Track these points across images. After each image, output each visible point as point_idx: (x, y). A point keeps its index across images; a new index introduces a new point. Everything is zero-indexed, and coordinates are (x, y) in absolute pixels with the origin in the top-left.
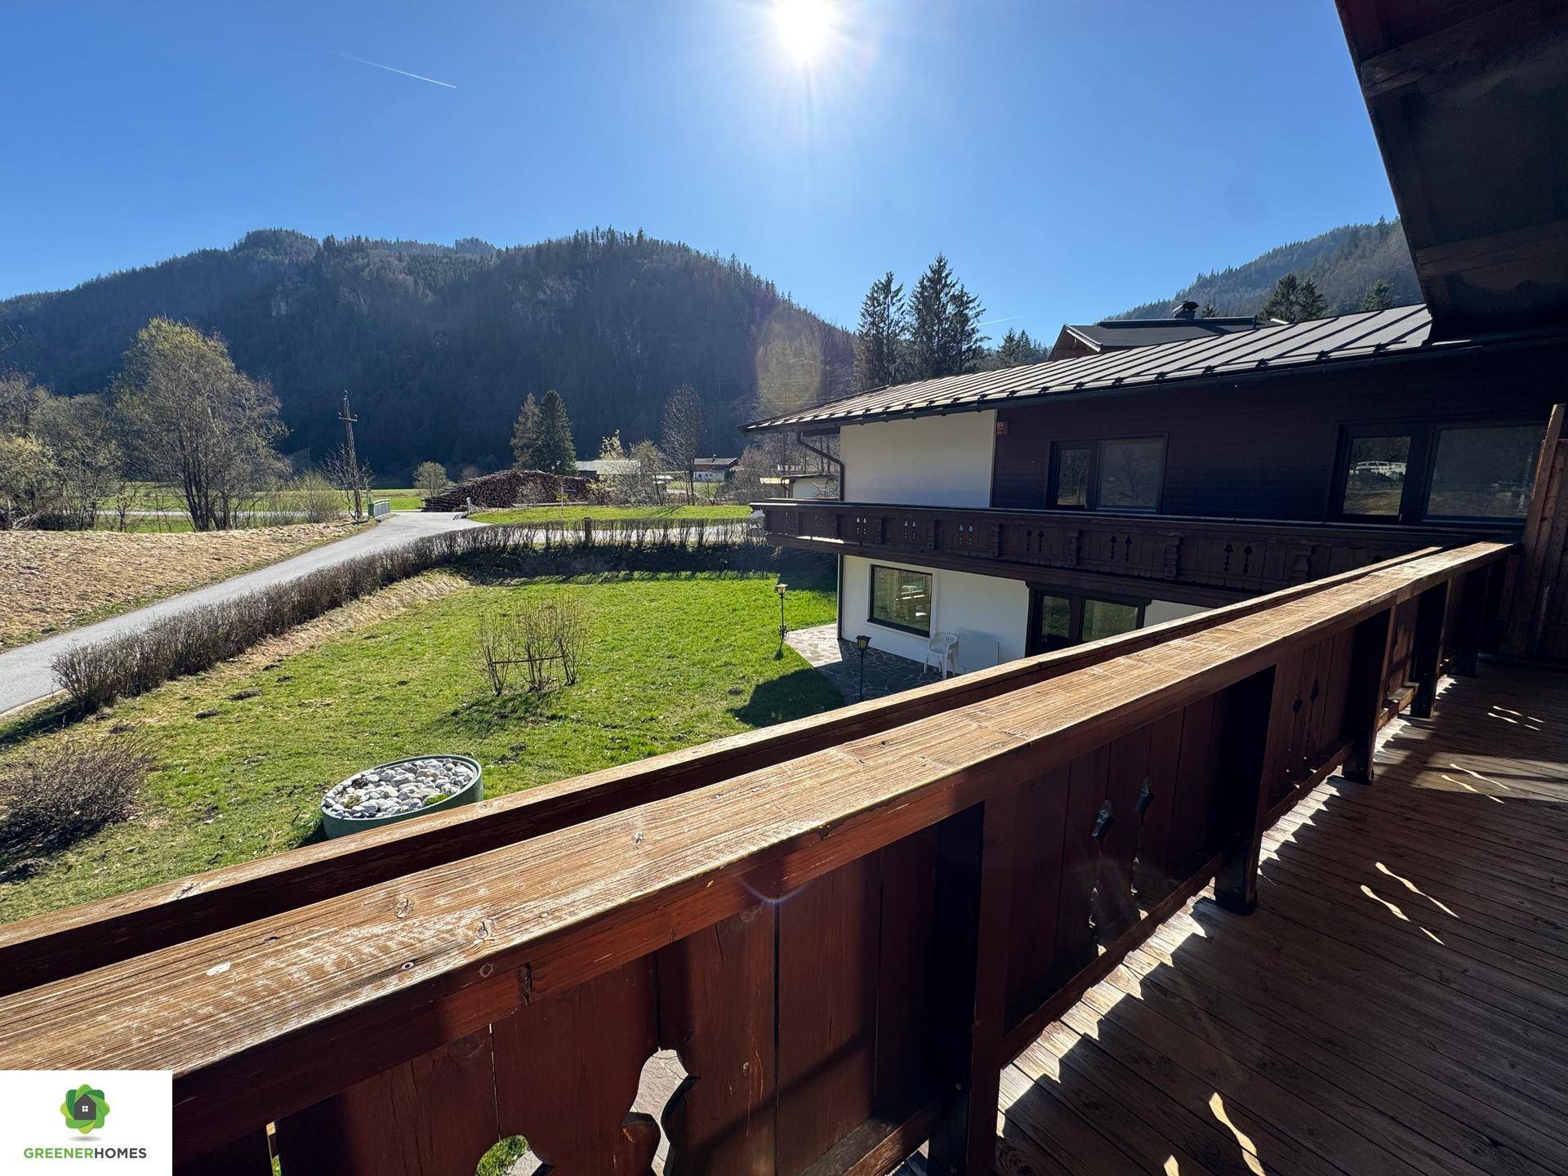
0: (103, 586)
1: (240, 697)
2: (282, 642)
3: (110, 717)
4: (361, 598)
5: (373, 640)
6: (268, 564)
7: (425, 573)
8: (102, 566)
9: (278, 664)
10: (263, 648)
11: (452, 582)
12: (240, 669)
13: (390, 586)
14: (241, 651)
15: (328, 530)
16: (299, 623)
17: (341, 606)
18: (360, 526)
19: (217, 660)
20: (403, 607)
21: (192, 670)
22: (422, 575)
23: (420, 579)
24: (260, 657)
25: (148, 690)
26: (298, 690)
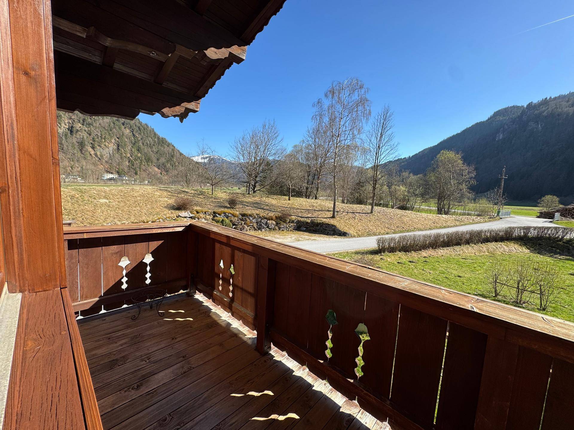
0: (403, 225)
1: (410, 262)
2: (434, 251)
3: (383, 255)
4: (470, 244)
5: (464, 260)
6: (448, 227)
7: (506, 242)
8: (405, 220)
9: (428, 257)
10: (427, 251)
11: (519, 248)
12: (417, 255)
13: (486, 243)
14: (420, 250)
15: (477, 219)
16: (443, 247)
17: (461, 246)
18: (491, 219)
19: (412, 250)
20: (488, 252)
21: (405, 251)
22: (504, 242)
23: (503, 244)
24: (424, 253)
25: (393, 252)
26: (426, 266)
